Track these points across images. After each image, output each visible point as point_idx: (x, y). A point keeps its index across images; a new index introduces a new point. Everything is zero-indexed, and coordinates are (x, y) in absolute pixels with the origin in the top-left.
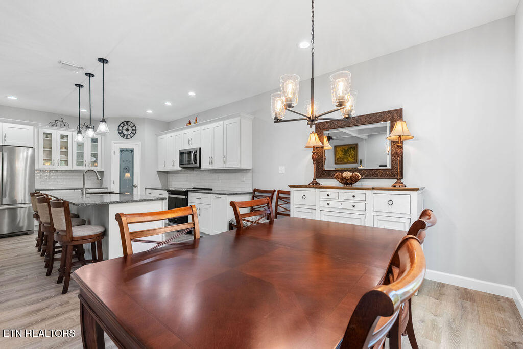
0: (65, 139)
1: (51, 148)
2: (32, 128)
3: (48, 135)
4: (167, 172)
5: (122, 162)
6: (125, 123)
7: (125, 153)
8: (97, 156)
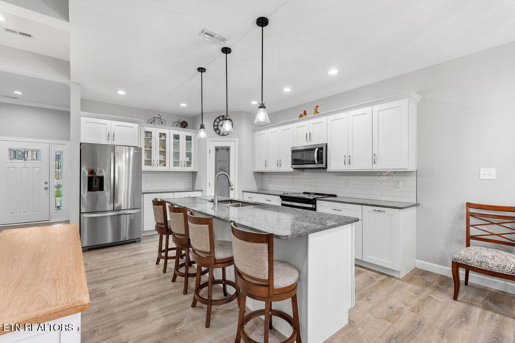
0: (163, 138)
1: (151, 148)
2: (136, 126)
3: (148, 133)
4: (262, 173)
5: (217, 162)
6: (221, 118)
7: (220, 152)
8: (191, 155)
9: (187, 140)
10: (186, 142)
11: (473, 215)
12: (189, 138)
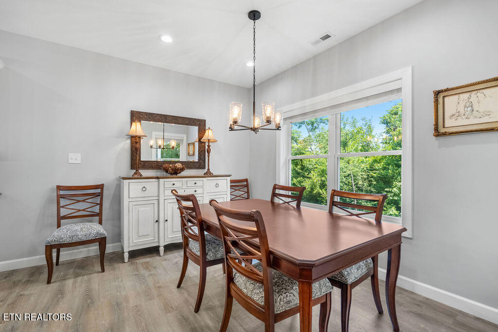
11: (63, 197)
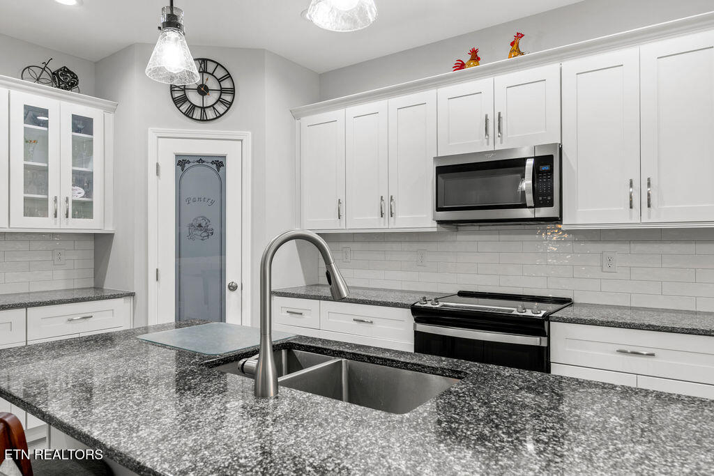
5: (184, 203)
7: (193, 171)
8: (90, 183)
9: (76, 129)
10: (74, 139)
12: (82, 125)
